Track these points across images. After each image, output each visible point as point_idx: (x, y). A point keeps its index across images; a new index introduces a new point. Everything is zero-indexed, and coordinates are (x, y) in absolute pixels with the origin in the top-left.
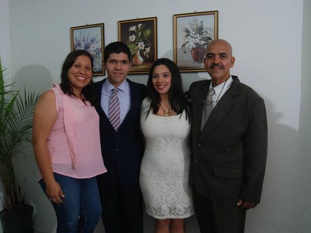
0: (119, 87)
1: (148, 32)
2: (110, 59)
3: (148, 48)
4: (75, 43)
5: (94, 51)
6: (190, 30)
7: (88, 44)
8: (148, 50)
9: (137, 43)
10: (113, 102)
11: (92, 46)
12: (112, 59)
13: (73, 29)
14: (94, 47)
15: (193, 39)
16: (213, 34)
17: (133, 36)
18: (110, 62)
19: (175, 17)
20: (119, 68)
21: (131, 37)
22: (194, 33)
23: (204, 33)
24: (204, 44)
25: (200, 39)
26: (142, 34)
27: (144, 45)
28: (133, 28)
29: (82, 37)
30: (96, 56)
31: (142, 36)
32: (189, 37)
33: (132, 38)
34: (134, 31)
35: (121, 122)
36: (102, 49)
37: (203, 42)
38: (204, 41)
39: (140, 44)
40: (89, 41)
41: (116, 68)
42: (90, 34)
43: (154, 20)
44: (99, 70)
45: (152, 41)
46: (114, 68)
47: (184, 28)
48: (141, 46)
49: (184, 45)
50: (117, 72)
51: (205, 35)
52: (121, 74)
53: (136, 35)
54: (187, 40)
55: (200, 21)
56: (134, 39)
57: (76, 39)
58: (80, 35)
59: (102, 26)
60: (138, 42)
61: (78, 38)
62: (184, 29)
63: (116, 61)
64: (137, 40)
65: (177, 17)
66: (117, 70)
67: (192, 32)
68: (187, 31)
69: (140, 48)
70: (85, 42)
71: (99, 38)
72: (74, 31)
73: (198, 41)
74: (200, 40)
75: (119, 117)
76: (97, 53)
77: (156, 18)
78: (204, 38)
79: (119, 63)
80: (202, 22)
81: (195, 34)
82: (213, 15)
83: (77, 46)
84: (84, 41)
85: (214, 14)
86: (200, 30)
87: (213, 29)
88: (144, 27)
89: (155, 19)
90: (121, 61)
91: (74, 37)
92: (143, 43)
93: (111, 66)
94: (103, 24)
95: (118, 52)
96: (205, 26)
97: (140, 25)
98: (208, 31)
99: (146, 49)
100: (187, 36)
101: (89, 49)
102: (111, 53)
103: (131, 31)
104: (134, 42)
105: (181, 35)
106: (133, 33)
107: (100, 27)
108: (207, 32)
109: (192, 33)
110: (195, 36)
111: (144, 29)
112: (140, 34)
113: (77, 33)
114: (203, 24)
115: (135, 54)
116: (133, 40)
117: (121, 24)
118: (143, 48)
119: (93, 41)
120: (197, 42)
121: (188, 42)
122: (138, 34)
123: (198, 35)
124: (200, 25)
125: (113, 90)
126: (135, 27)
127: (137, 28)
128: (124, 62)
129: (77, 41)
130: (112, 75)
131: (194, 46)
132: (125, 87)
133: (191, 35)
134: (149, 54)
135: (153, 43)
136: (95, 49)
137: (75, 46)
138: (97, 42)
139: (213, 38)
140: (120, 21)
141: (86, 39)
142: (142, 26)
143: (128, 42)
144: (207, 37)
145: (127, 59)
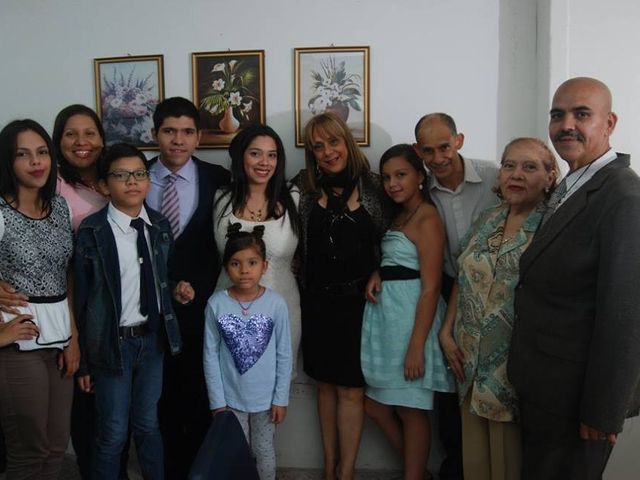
0: (178, 173)
1: (249, 76)
2: (165, 126)
3: (247, 102)
4: (103, 87)
5: (143, 105)
6: (323, 76)
7: (131, 91)
8: (248, 106)
9: (227, 93)
10: (167, 195)
11: (138, 96)
12: (169, 126)
13: (100, 61)
14: (143, 98)
15: (328, 91)
16: (361, 84)
17: (221, 80)
18: (165, 132)
19: (297, 52)
20: (179, 142)
21: (216, 82)
22: (330, 81)
23: (347, 83)
24: (346, 101)
26: (237, 79)
27: (240, 99)
28: (220, 67)
29: (118, 77)
30: (148, 115)
31: (237, 82)
32: (320, 88)
33: (219, 85)
34: (221, 72)
35: (181, 230)
37: (345, 97)
38: (347, 95)
39: (232, 95)
40: (133, 85)
41: (174, 142)
42: (134, 74)
43: (258, 55)
45: (255, 91)
46: (172, 142)
47: (313, 72)
48: (235, 98)
49: (312, 101)
50: (176, 147)
51: (348, 85)
52: (183, 151)
53: (226, 79)
54: (318, 92)
55: (340, 62)
56: (223, 86)
57: (106, 82)
58: (115, 72)
59: (159, 59)
60: (229, 93)
61: (110, 78)
62: (313, 74)
63: (175, 131)
64: (228, 88)
65: (300, 53)
66: (176, 144)
67: (326, 79)
68: (318, 77)
69: (234, 103)
70: (125, 87)
71: (154, 81)
72: (102, 65)
73: (336, 95)
74: (340, 94)
75: (178, 223)
76: (149, 109)
77: (263, 51)
78: (347, 90)
79: (179, 134)
80: (343, 64)
81: (331, 84)
82: (362, 53)
83: (107, 95)
84: (122, 86)
85: (364, 51)
86: (340, 78)
87: (362, 76)
88: (240, 67)
89: (260, 54)
90: (183, 130)
91: (102, 76)
92: (238, 94)
93: (166, 139)
94: (162, 56)
95: (178, 115)
96: (348, 72)
97: (233, 63)
98: (353, 78)
99: (244, 104)
100: (318, 85)
101: (133, 101)
102: (167, 116)
103: (217, 72)
104: (222, 92)
105: (307, 83)
106: (219, 75)
107: (155, 62)
108: (351, 81)
109: (326, 81)
110: (332, 87)
111: (239, 71)
112: (233, 78)
113: (107, 71)
114: (345, 67)
115: (223, 112)
116: (220, 89)
117: (197, 58)
118: (239, 104)
119: (141, 86)
120: (335, 96)
121: (319, 96)
122: (230, 78)
123: (336, 84)
124: (339, 69)
125: (169, 176)
126: (223, 64)
127: (229, 66)
128: (188, 131)
129: (108, 86)
130: (168, 152)
131: (330, 103)
132: (188, 172)
133: (324, 83)
134: (250, 113)
135: (257, 95)
136: (145, 102)
137: (103, 94)
138: (150, 89)
139: (361, 91)
140: (195, 54)
141: (127, 82)
142: (236, 64)
143: (211, 91)
144: (351, 89)
145: (193, 127)
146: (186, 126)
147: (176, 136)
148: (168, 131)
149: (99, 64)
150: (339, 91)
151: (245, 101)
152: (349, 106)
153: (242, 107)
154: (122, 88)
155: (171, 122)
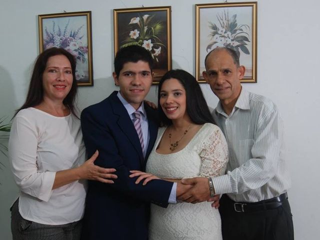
1: (158, 27)
2: (124, 70)
3: (157, 48)
4: (45, 37)
5: (76, 50)
6: (219, 26)
7: (66, 40)
8: (158, 51)
9: (141, 41)
11: (72, 43)
12: (128, 70)
13: (43, 17)
14: (75, 45)
15: (223, 38)
16: (250, 33)
17: (136, 31)
18: (125, 75)
19: (198, 7)
20: (138, 83)
21: (132, 33)
23: (238, 31)
24: (238, 46)
25: (233, 38)
26: (149, 29)
27: (152, 45)
28: (136, 21)
29: (57, 29)
30: (79, 58)
31: (149, 32)
32: (216, 36)
33: (135, 34)
34: (137, 24)
36: (88, 47)
37: (236, 43)
38: (238, 41)
39: (145, 42)
40: (68, 35)
41: (133, 83)
42: (69, 27)
43: (166, 10)
44: (82, 78)
45: (163, 39)
46: (131, 83)
47: (210, 23)
48: (148, 45)
49: (209, 47)
50: (135, 88)
51: (239, 34)
52: (141, 91)
53: (140, 30)
54: (214, 40)
55: (232, 15)
56: (138, 35)
57: (47, 33)
58: (54, 26)
59: (88, 14)
60: (143, 41)
61: (50, 30)
62: (210, 25)
63: (133, 73)
64: (142, 37)
65: (200, 8)
66: (135, 85)
67: (221, 29)
68: (215, 28)
70: (62, 36)
71: (84, 32)
72: (43, 20)
73: (229, 41)
74: (232, 40)
76: (80, 53)
77: (170, 7)
78: (238, 37)
79: (137, 76)
80: (235, 16)
81: (225, 33)
82: (251, 7)
83: (48, 43)
84: (59, 36)
85: (253, 6)
86: (232, 27)
87: (250, 26)
88: (152, 20)
89: (168, 9)
90: (140, 73)
91: (44, 28)
92: (150, 41)
93: (126, 81)
94: (90, 12)
95: (135, 60)
96: (239, 23)
97: (146, 17)
98: (243, 28)
99: (155, 49)
100: (214, 34)
101: (68, 47)
103: (133, 24)
104: (137, 40)
105: (205, 33)
106: (135, 27)
107: (85, 17)
108: (241, 30)
109: (221, 30)
110: (226, 35)
111: (151, 23)
112: (146, 29)
113: (48, 24)
114: (237, 19)
116: (135, 37)
117: (118, 13)
118: (150, 49)
119: (73, 36)
120: (228, 43)
121: (215, 42)
122: (143, 29)
123: (229, 33)
124: (232, 20)
125: (133, 114)
126: (138, 18)
127: (143, 19)
128: (144, 73)
129: (49, 36)
130: (129, 92)
133: (219, 32)
134: (160, 56)
135: (165, 42)
136: (77, 48)
137: (45, 42)
138: (80, 38)
139: (250, 39)
140: (116, 10)
141: (63, 33)
142: (148, 18)
143: (128, 40)
144: (242, 37)
145: (148, 70)
146: (143, 69)
147: (135, 78)
148: (127, 74)
149: (42, 18)
150: (231, 38)
151: (155, 47)
152: (240, 50)
153: (153, 52)
154: (59, 38)
155: (131, 66)
